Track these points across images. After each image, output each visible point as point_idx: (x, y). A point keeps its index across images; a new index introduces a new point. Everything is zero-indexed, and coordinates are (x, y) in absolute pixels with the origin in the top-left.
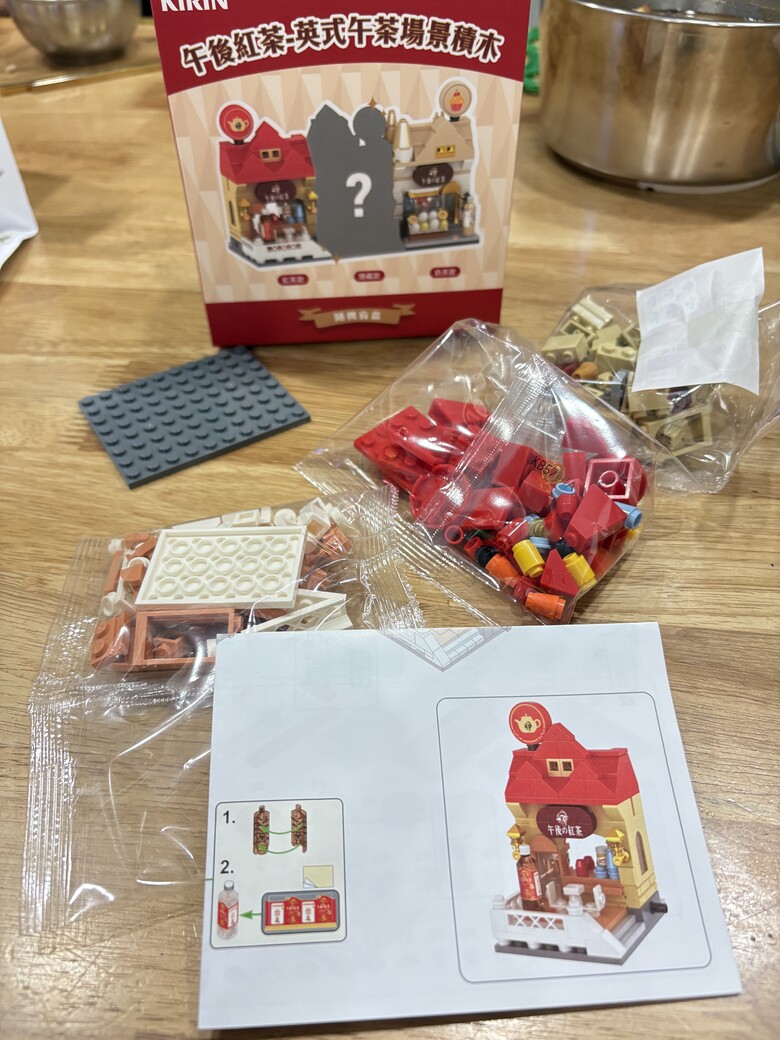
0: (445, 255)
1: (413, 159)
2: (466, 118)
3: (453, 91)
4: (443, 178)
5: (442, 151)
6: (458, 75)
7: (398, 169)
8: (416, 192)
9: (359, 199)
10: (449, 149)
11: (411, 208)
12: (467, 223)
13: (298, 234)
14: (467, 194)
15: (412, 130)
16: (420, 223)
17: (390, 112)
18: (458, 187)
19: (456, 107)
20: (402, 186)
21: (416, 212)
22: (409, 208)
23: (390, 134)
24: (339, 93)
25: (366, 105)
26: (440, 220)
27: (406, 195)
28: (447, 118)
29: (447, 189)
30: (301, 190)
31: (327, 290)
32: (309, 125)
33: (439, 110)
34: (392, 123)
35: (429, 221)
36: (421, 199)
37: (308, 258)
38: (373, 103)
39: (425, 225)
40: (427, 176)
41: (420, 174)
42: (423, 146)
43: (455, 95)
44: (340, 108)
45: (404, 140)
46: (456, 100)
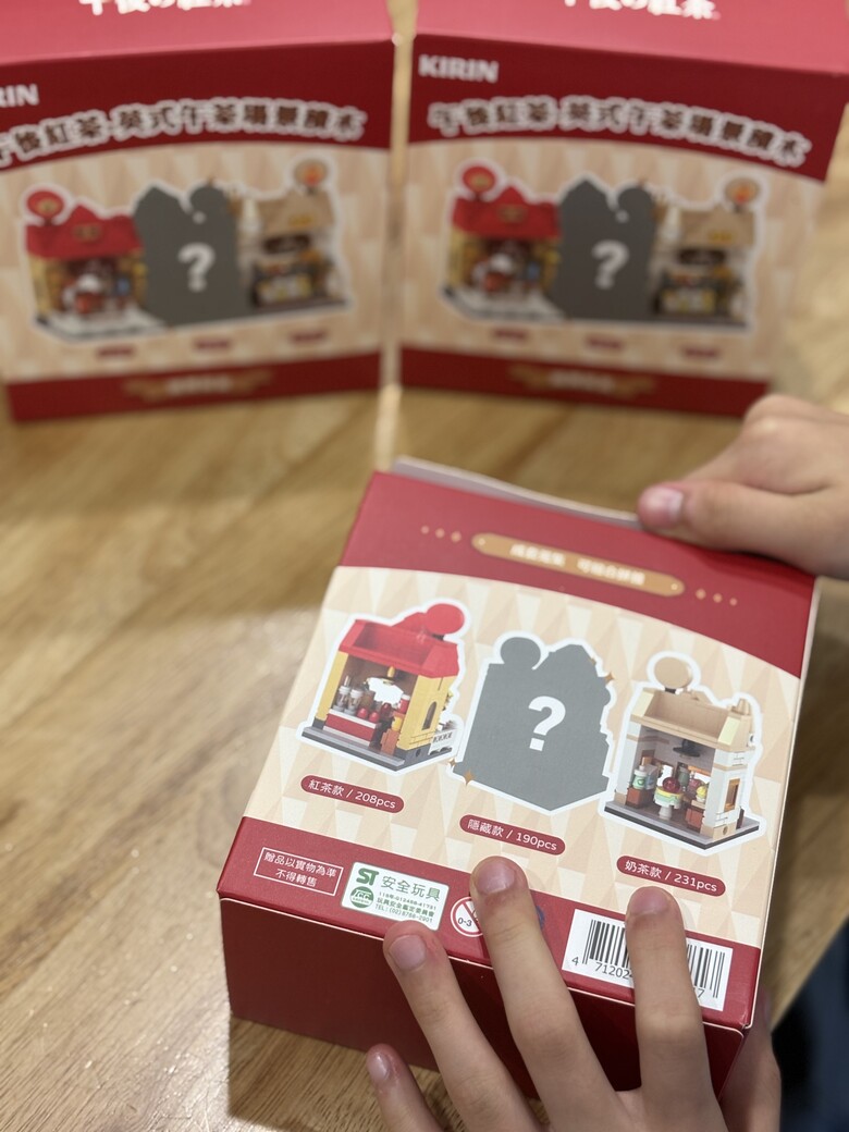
30: (124, 265)
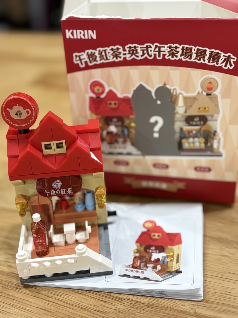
0: (203, 161)
1: (186, 112)
2: (215, 95)
3: (208, 81)
4: (202, 123)
5: (201, 109)
6: (211, 74)
7: (177, 116)
8: (186, 128)
9: (157, 128)
10: (205, 108)
11: (184, 135)
12: (215, 145)
13: (125, 142)
14: (215, 132)
15: (185, 99)
16: (189, 143)
17: (174, 89)
18: (211, 127)
19: (210, 89)
20: (179, 124)
21: (187, 138)
22: (183, 135)
23: (173, 100)
24: (148, 79)
25: (161, 85)
26: (200, 143)
27: (181, 129)
28: (205, 94)
29: (204, 128)
31: (138, 170)
32: (132, 92)
33: (200, 90)
34: (174, 94)
35: (194, 143)
36: (190, 132)
37: (129, 154)
38: (165, 84)
39: (192, 145)
40: (193, 121)
41: (189, 120)
42: (191, 106)
43: (209, 83)
44: (148, 85)
45: (181, 102)
46: (210, 86)
